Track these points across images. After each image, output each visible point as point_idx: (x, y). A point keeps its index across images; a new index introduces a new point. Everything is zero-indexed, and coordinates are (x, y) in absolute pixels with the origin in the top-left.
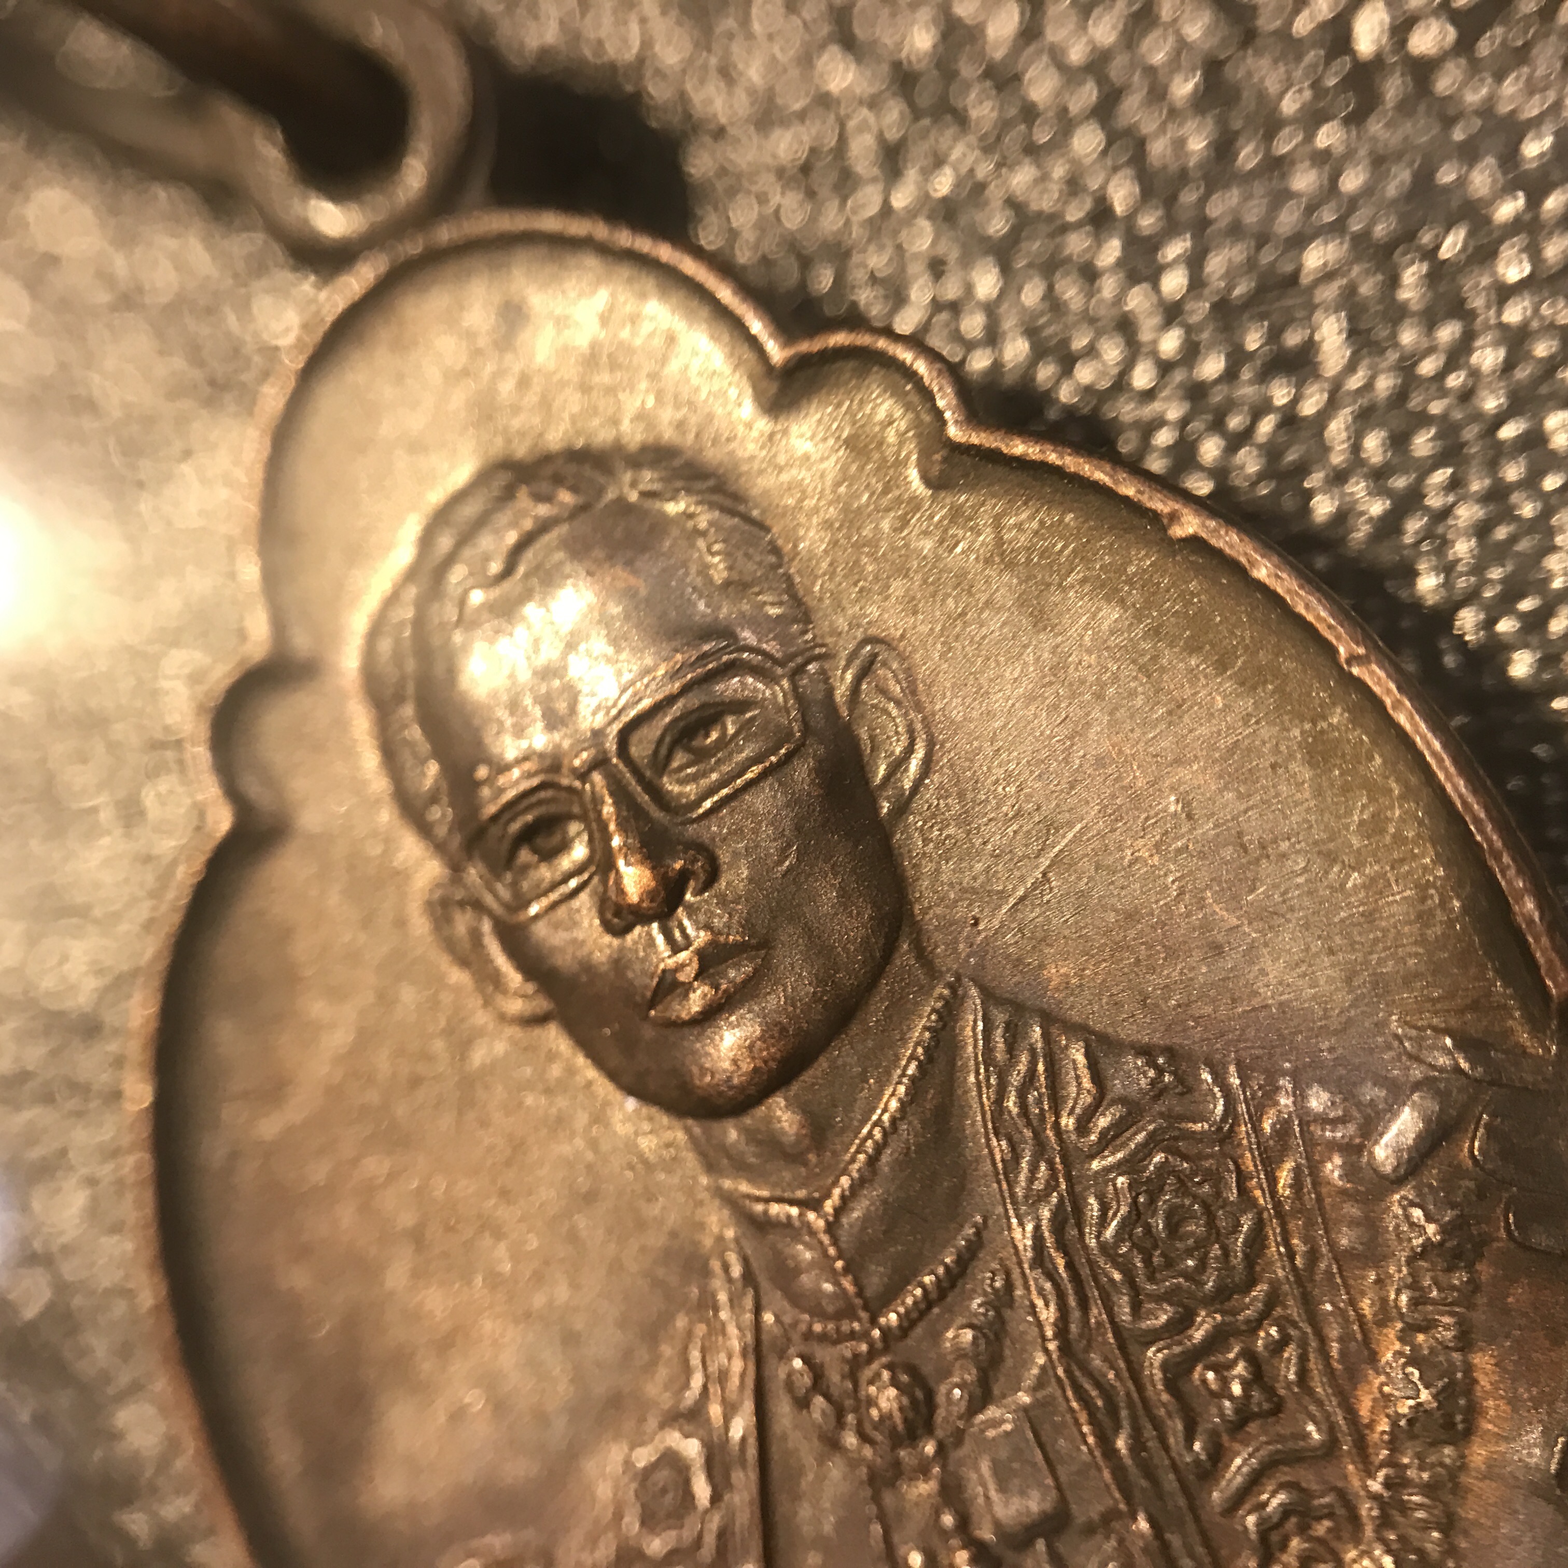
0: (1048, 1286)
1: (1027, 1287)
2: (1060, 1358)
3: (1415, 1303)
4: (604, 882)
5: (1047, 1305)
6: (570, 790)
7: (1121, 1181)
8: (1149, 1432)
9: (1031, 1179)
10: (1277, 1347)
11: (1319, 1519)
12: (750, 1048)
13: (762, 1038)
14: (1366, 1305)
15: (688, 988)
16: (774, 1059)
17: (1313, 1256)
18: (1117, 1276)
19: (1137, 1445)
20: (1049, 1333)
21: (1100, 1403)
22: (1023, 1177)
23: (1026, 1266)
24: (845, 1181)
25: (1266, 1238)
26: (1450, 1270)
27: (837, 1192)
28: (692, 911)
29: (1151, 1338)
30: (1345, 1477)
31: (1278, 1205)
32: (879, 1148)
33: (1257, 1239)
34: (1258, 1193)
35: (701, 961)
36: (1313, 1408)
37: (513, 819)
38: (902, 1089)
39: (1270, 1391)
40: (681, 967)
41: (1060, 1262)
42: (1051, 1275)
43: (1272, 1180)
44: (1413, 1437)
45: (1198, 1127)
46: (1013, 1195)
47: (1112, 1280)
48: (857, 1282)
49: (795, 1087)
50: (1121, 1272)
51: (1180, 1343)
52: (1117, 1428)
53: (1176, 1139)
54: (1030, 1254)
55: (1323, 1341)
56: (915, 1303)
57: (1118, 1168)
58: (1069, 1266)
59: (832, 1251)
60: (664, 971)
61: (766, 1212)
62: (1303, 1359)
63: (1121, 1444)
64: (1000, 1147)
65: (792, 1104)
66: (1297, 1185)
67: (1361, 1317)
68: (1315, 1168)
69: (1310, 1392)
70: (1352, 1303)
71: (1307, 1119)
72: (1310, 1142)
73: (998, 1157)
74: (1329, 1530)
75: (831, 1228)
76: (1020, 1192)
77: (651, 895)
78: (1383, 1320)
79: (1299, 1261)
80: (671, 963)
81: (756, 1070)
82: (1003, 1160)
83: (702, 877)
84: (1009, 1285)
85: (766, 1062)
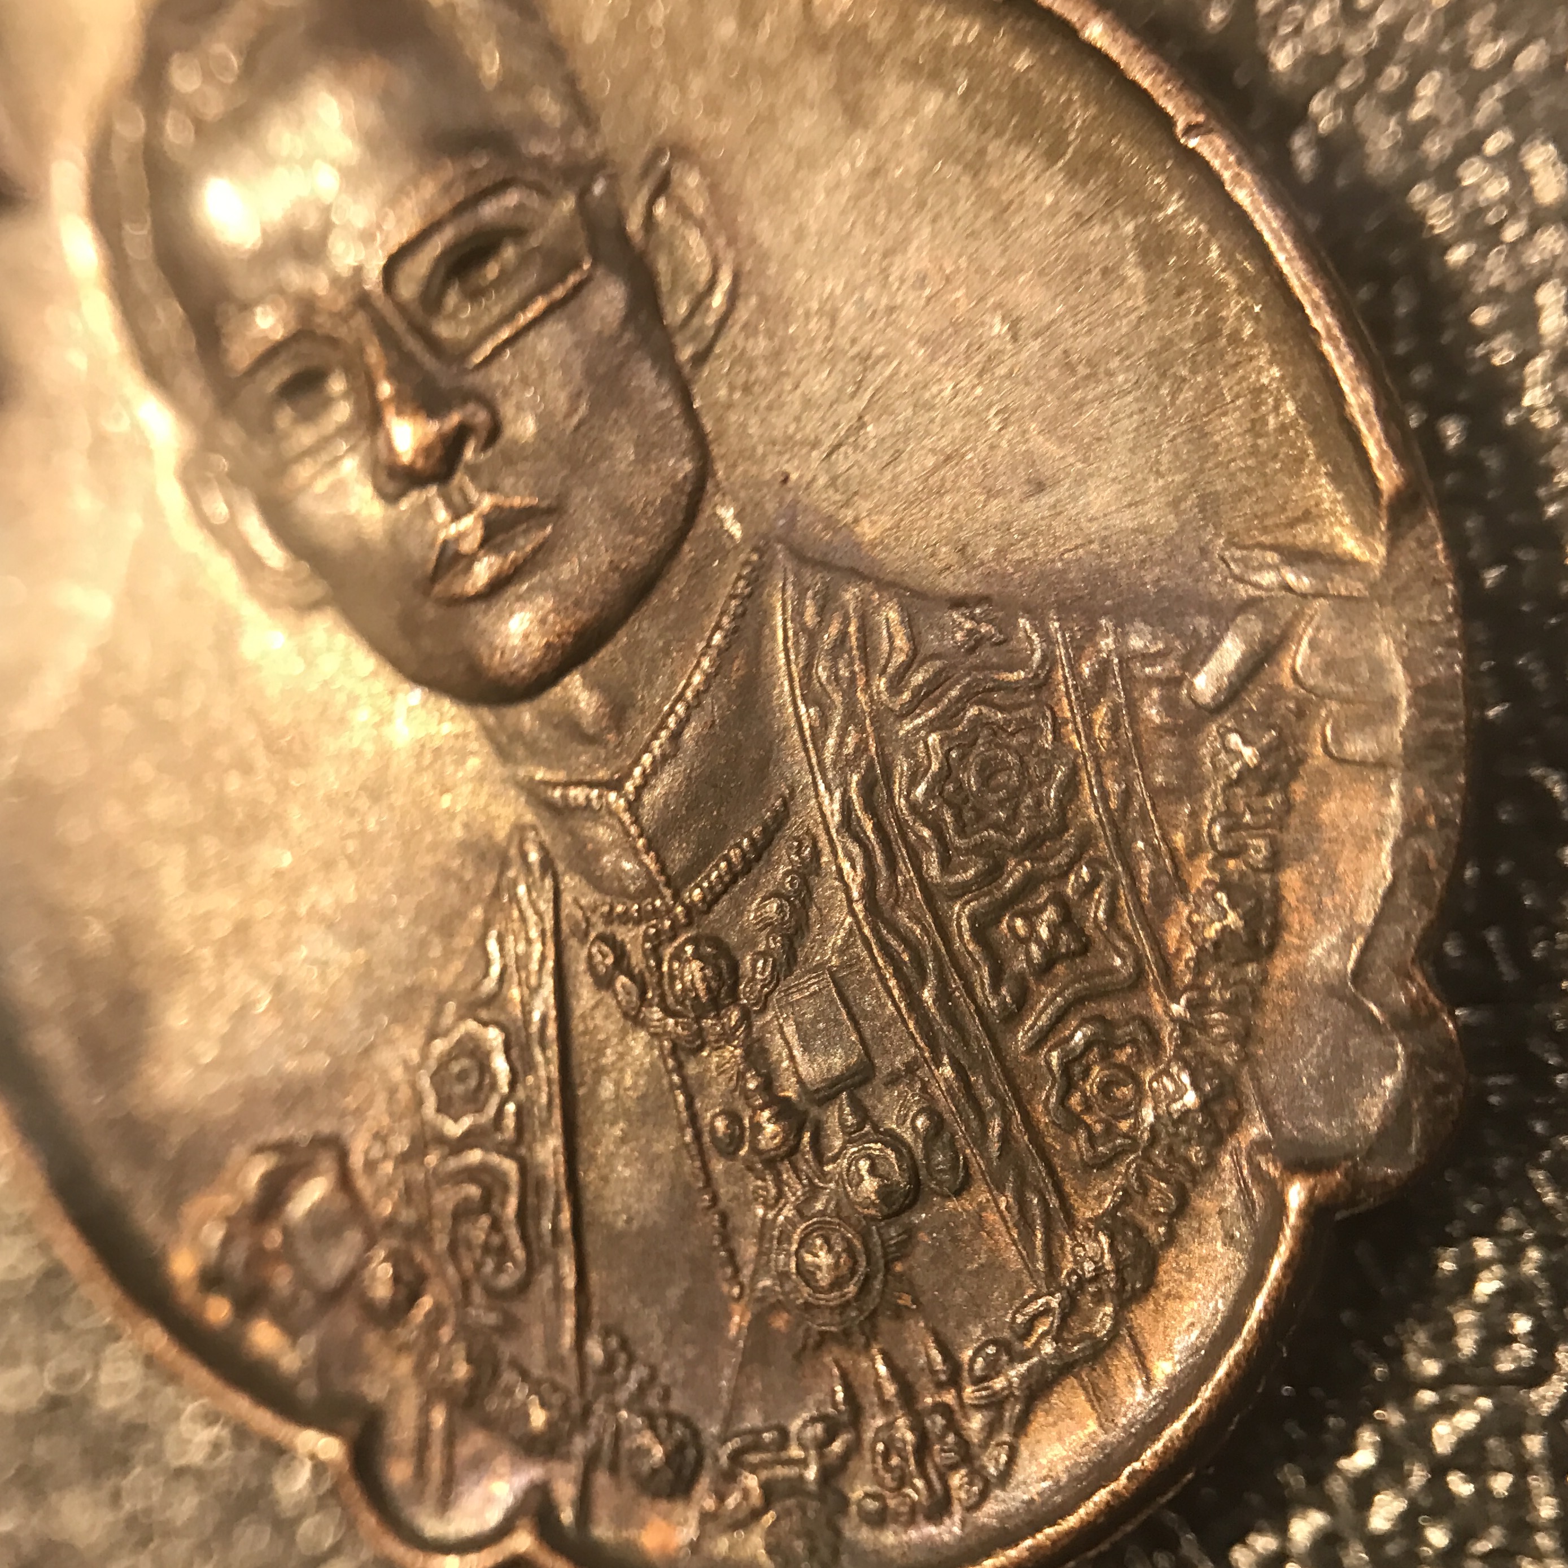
0: (856, 850)
1: (834, 852)
2: (866, 917)
3: (1226, 831)
4: (374, 445)
5: (853, 867)
6: (331, 339)
7: (933, 738)
8: (955, 983)
9: (841, 744)
10: (1087, 890)
11: (1122, 1047)
12: (542, 623)
13: (556, 610)
14: (1179, 839)
15: (472, 558)
16: (568, 634)
17: (1127, 795)
18: (926, 833)
19: (943, 994)
20: (855, 895)
21: (906, 957)
22: (831, 742)
23: (833, 831)
24: (647, 759)
25: (1081, 783)
26: (1263, 793)
27: (637, 771)
28: (474, 472)
29: (960, 891)
30: (1149, 1005)
31: (1093, 747)
32: (683, 723)
33: (1071, 787)
34: (1074, 738)
35: (485, 527)
36: (1121, 945)
37: (270, 376)
38: (706, 663)
39: (1078, 932)
40: (461, 536)
41: (868, 826)
42: (859, 839)
43: (1089, 724)
44: (1217, 958)
45: (1014, 676)
46: (821, 762)
47: (921, 838)
48: (659, 860)
49: (592, 664)
50: (930, 828)
51: (990, 893)
52: (923, 982)
53: (991, 690)
54: (837, 818)
55: (1133, 877)
56: (719, 877)
57: (931, 726)
58: (879, 828)
59: (633, 830)
60: (445, 542)
61: (565, 797)
62: (1113, 897)
63: (927, 995)
64: (808, 714)
65: (591, 685)
66: (1114, 726)
67: (1172, 852)
68: (1133, 706)
69: (1119, 928)
70: (1165, 838)
71: (1127, 658)
72: (1129, 679)
73: (806, 725)
74: (1130, 1057)
75: (631, 806)
76: (828, 756)
77: (426, 453)
78: (1195, 850)
79: (1113, 804)
80: (451, 530)
81: (548, 645)
82: (811, 727)
83: (484, 434)
84: (816, 853)
85: (559, 636)
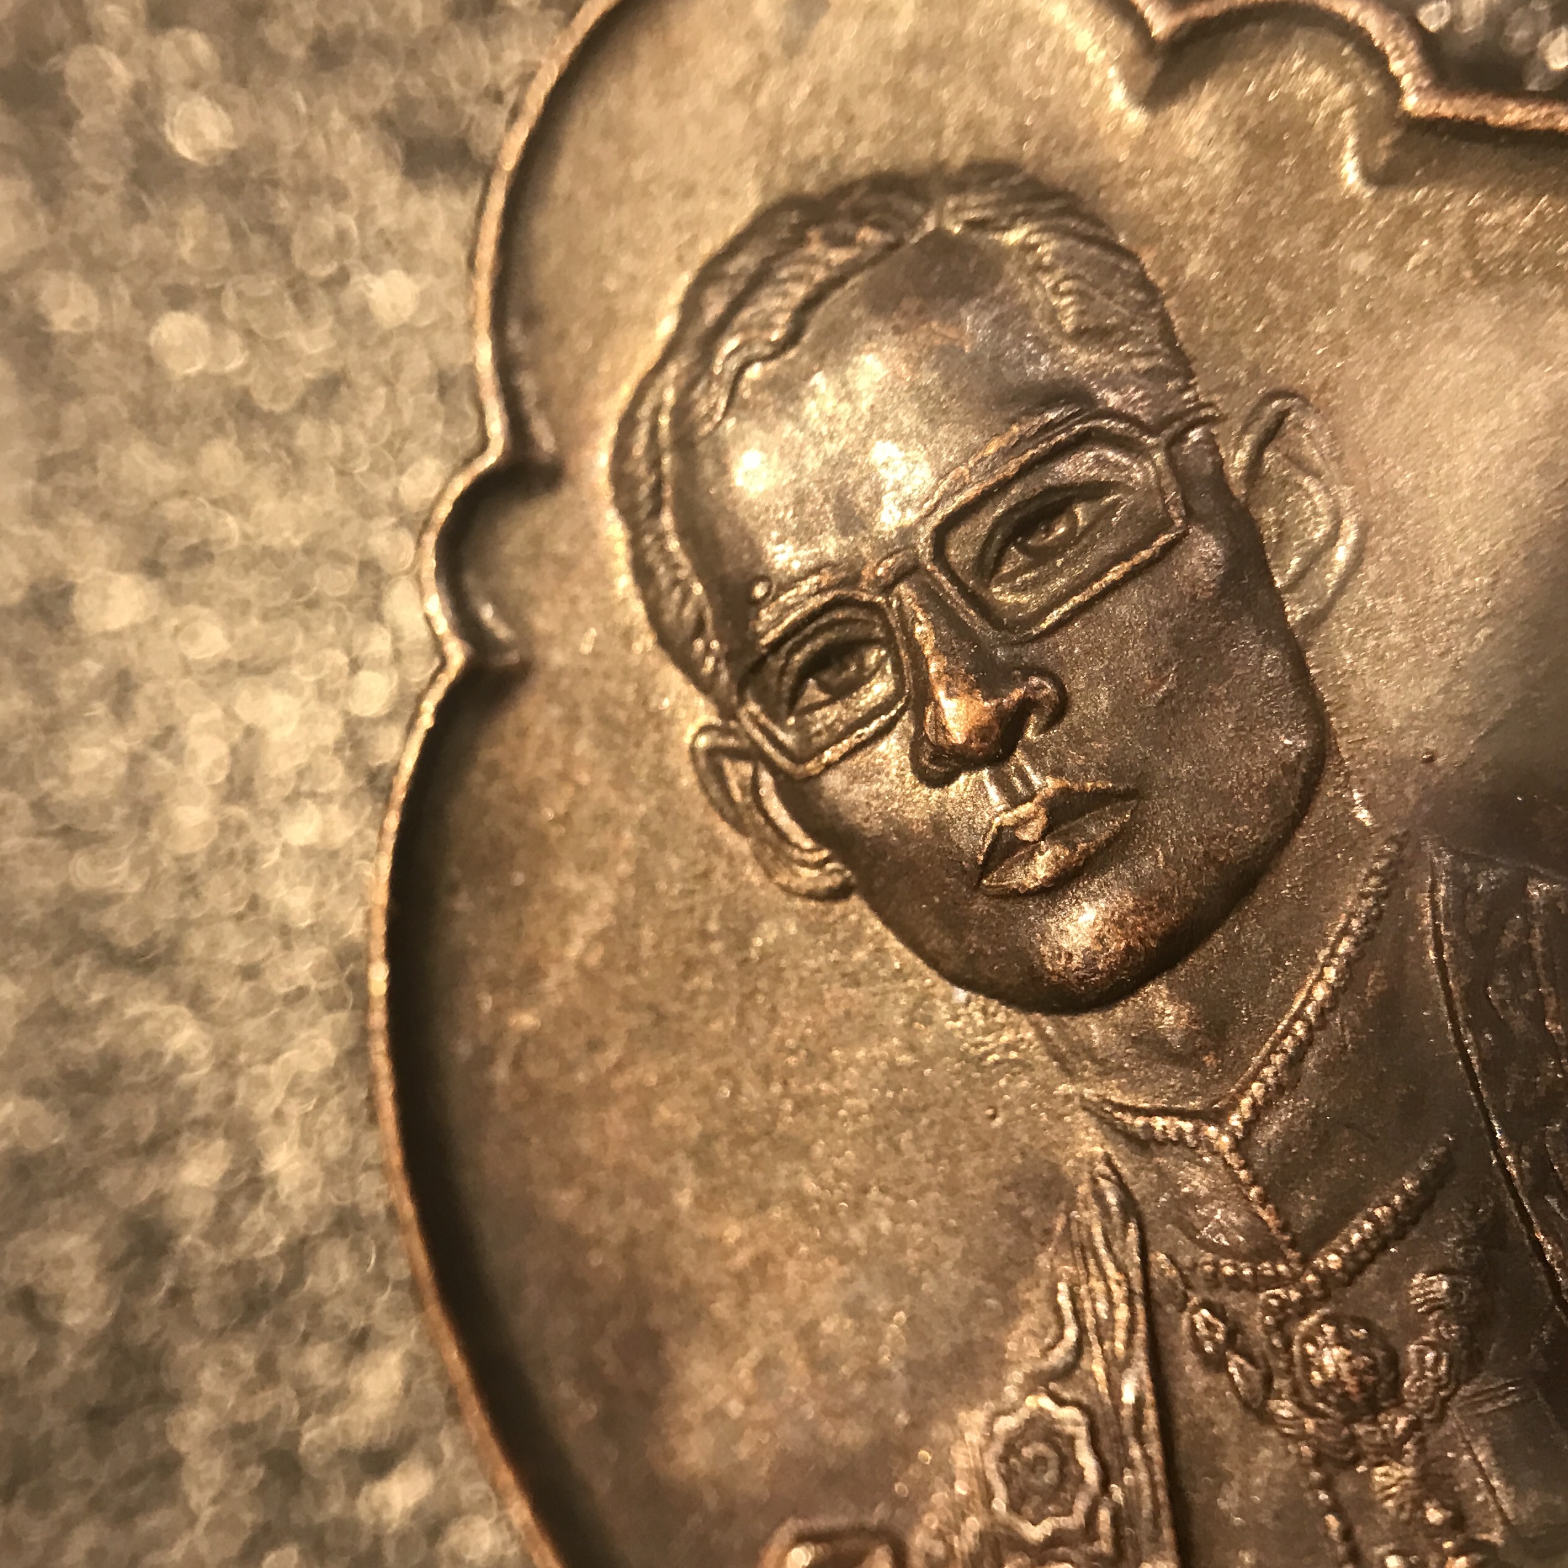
4: (919, 720)
6: (871, 606)
12: (1120, 923)
13: (1135, 911)
15: (1032, 848)
16: (1153, 937)
24: (1256, 1088)
27: (1246, 1102)
28: (1034, 753)
32: (1303, 1047)
35: (1049, 814)
37: (797, 648)
38: (1331, 974)
40: (1023, 823)
48: (1278, 1212)
49: (1182, 971)
56: (1363, 1241)
59: (1243, 1174)
60: (999, 829)
61: (1148, 1127)
65: (1180, 994)
73: (1474, 1058)
75: (1238, 1146)
77: (981, 732)
80: (1008, 818)
81: (1129, 950)
83: (1048, 710)
